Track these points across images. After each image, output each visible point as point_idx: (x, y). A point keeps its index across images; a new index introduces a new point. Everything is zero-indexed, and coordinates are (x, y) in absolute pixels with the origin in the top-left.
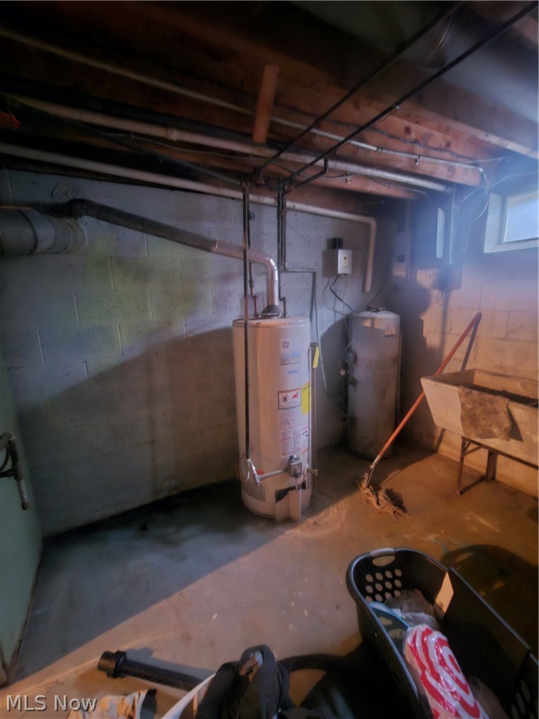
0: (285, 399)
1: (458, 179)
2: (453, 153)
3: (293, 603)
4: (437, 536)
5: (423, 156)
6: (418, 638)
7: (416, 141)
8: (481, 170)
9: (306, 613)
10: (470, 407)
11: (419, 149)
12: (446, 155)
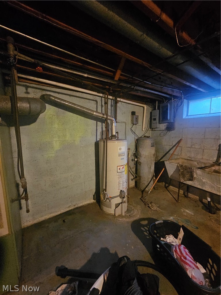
0: (120, 169)
1: (175, 94)
2: (173, 86)
3: (127, 245)
4: (173, 217)
5: (165, 86)
6: (177, 248)
7: (162, 82)
8: (181, 92)
9: (132, 247)
10: (182, 170)
11: (163, 84)
12: (171, 86)
